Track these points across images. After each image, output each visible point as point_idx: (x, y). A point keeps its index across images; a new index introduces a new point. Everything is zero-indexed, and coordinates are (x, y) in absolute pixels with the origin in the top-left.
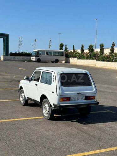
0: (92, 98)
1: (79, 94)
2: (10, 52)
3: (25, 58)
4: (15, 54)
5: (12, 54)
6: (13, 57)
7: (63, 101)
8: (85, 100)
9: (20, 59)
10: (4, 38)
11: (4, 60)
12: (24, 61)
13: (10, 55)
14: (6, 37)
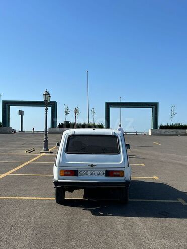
0: (118, 173)
1: (92, 165)
2: (159, 124)
3: (180, 131)
4: (167, 127)
5: (162, 127)
6: (163, 130)
7: (65, 175)
8: (106, 176)
9: (172, 133)
10: (152, 108)
11: (152, 134)
12: (177, 135)
13: (160, 128)
14: (155, 107)
